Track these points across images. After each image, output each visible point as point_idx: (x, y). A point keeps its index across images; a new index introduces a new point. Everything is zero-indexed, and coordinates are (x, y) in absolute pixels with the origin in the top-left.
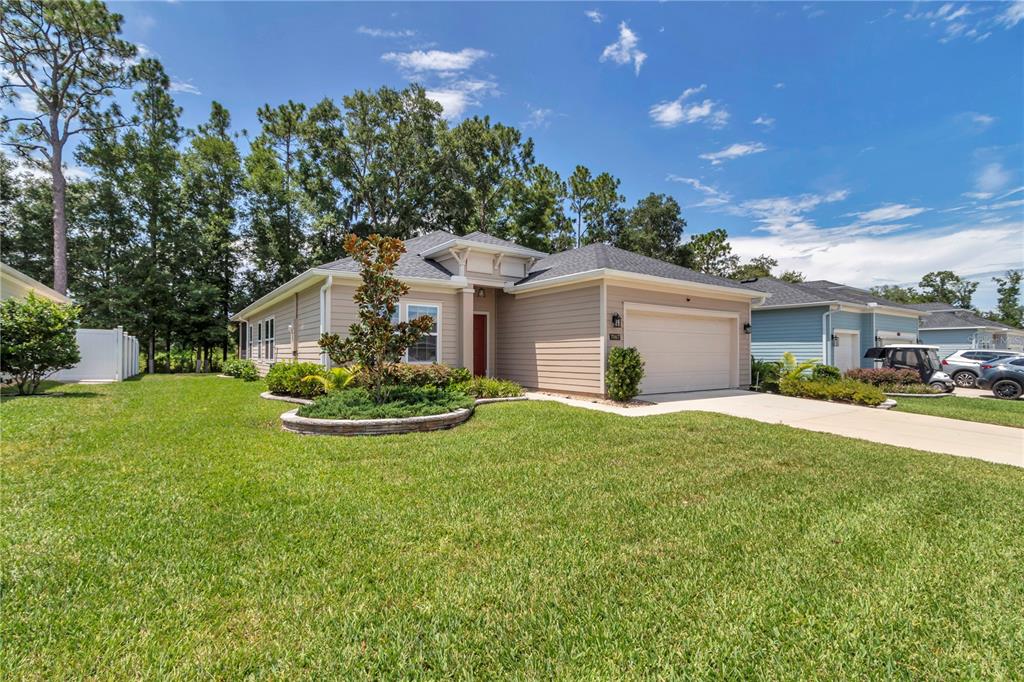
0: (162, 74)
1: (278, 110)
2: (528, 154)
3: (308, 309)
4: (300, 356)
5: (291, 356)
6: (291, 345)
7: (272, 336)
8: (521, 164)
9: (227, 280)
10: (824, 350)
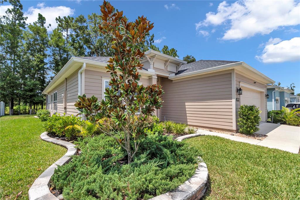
0: (19, 3)
1: (63, 19)
2: (152, 39)
3: (71, 89)
4: (68, 110)
5: (63, 109)
6: (63, 104)
7: (56, 100)
8: (149, 43)
9: (43, 79)
10: (273, 105)
